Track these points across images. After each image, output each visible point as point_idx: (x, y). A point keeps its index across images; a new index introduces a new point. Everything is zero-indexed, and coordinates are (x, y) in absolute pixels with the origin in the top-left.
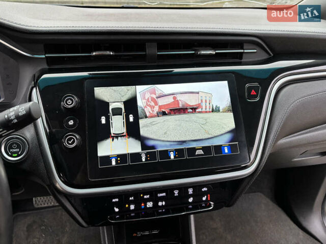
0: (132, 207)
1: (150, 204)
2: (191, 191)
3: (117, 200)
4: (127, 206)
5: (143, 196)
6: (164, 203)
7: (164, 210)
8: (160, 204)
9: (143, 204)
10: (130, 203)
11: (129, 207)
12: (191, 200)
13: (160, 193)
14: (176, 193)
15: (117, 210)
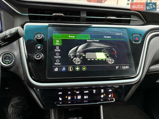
0: (69, 98)
1: (79, 97)
2: (102, 91)
3: (61, 93)
4: (66, 97)
5: (76, 92)
6: (87, 97)
7: (87, 101)
8: (85, 97)
9: (75, 97)
10: (68, 95)
11: (68, 98)
12: (102, 96)
13: (85, 91)
14: (94, 91)
15: (60, 99)
